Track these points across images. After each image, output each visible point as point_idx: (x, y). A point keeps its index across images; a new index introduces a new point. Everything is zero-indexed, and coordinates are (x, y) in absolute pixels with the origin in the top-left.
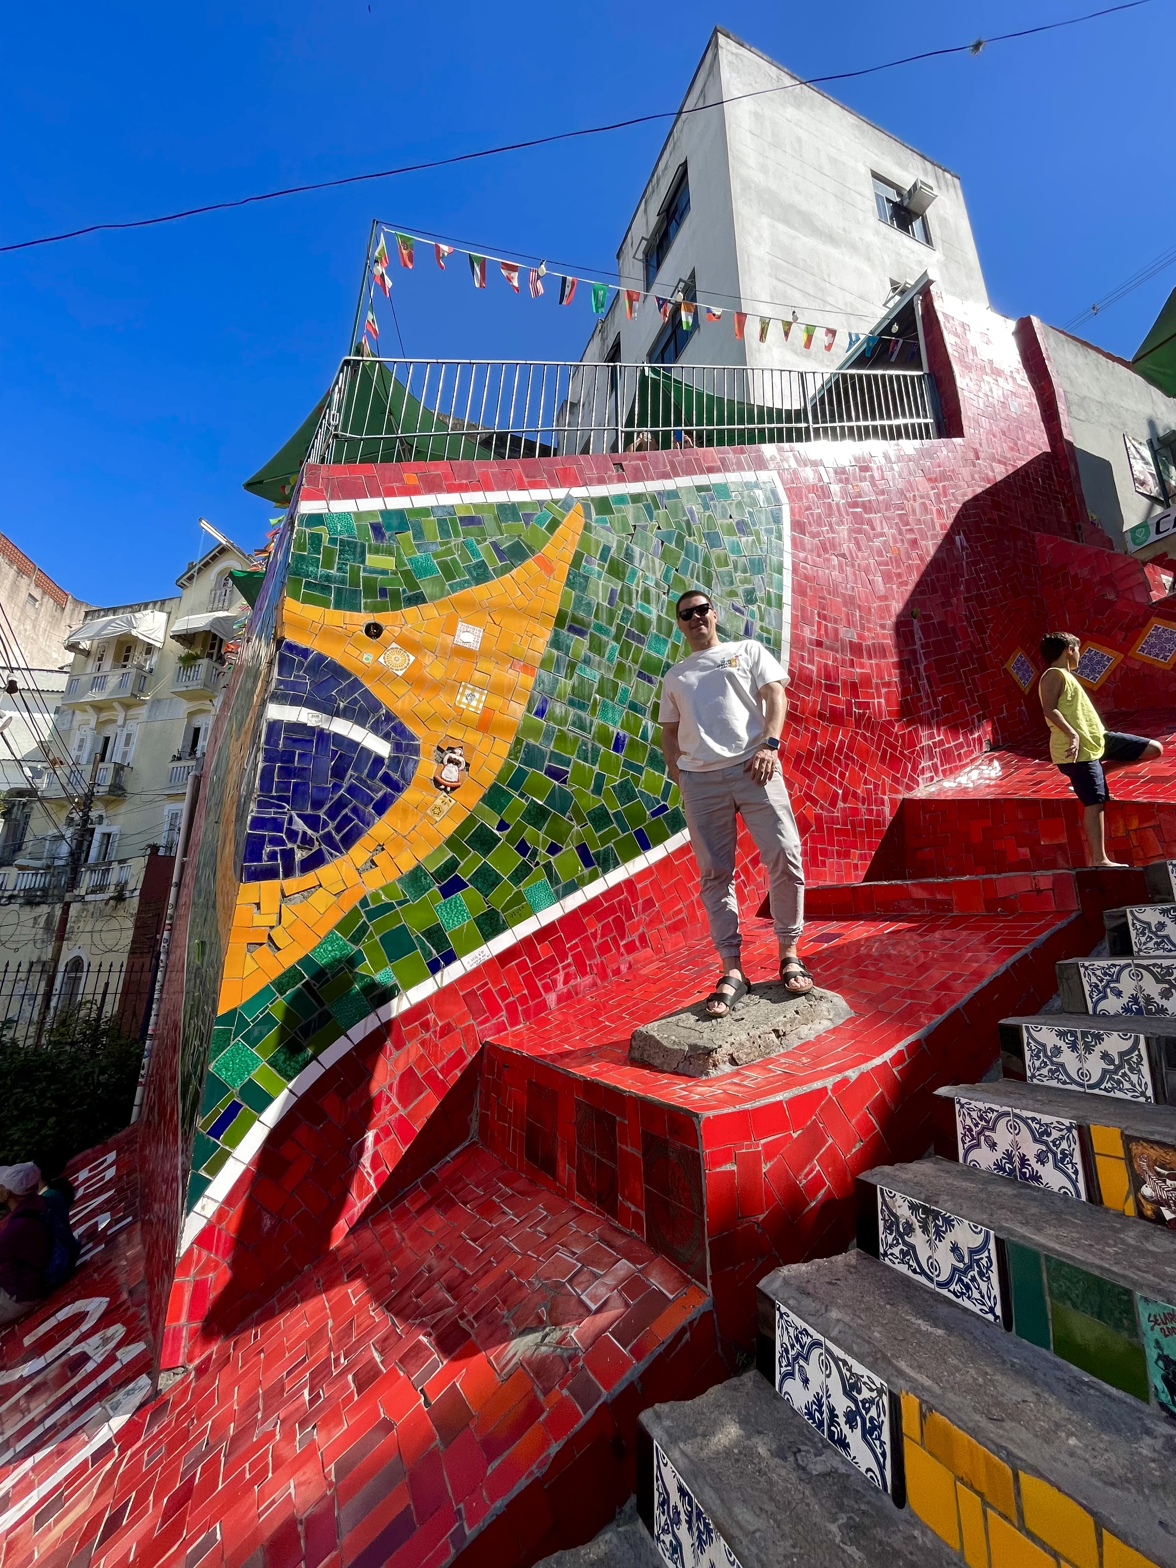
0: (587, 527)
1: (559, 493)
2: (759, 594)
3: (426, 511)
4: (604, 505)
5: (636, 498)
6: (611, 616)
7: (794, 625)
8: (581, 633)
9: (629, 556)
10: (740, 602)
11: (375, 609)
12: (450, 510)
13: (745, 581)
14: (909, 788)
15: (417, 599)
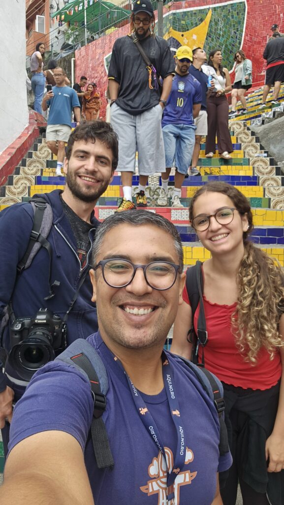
0: (212, 14)
1: (207, 7)
2: (239, 29)
3: (188, 12)
4: (215, 9)
5: (220, 7)
6: (215, 33)
7: (245, 37)
8: (210, 37)
9: (218, 21)
10: (236, 31)
11: (183, 31)
12: (192, 11)
13: (237, 26)
14: (260, 73)
15: (188, 30)
